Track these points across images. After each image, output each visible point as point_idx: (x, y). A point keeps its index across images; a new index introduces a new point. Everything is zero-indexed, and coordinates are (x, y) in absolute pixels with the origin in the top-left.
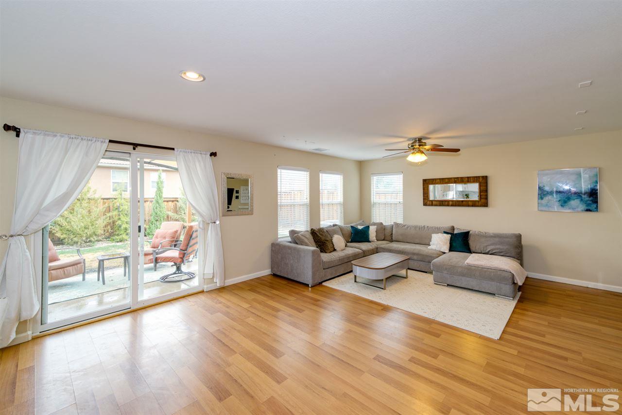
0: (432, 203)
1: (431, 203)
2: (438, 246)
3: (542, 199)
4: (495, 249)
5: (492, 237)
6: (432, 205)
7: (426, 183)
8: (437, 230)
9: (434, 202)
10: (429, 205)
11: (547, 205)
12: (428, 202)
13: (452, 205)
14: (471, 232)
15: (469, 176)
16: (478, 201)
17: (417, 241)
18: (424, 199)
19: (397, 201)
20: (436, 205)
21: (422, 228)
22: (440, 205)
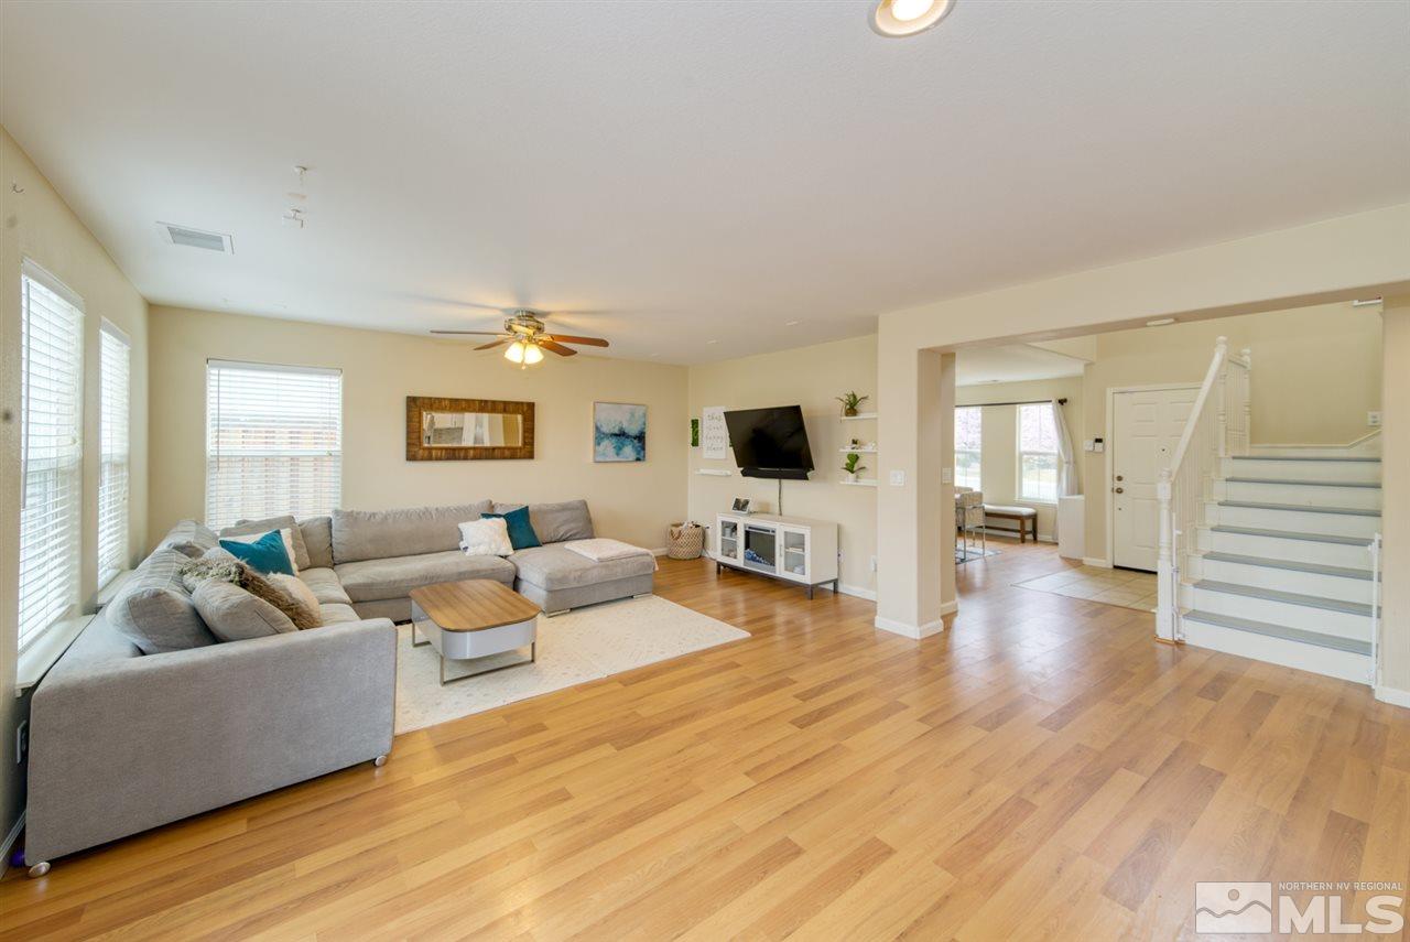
0: (430, 453)
1: (426, 453)
2: (493, 546)
3: (599, 444)
4: (570, 530)
5: (558, 511)
6: (430, 458)
7: (415, 406)
8: (466, 514)
9: (434, 453)
10: (422, 459)
11: (604, 454)
12: (421, 451)
13: (475, 458)
14: (530, 509)
15: (483, 398)
16: (520, 448)
17: (418, 548)
18: (408, 444)
19: (323, 449)
20: (439, 459)
21: (424, 513)
22: (448, 459)
